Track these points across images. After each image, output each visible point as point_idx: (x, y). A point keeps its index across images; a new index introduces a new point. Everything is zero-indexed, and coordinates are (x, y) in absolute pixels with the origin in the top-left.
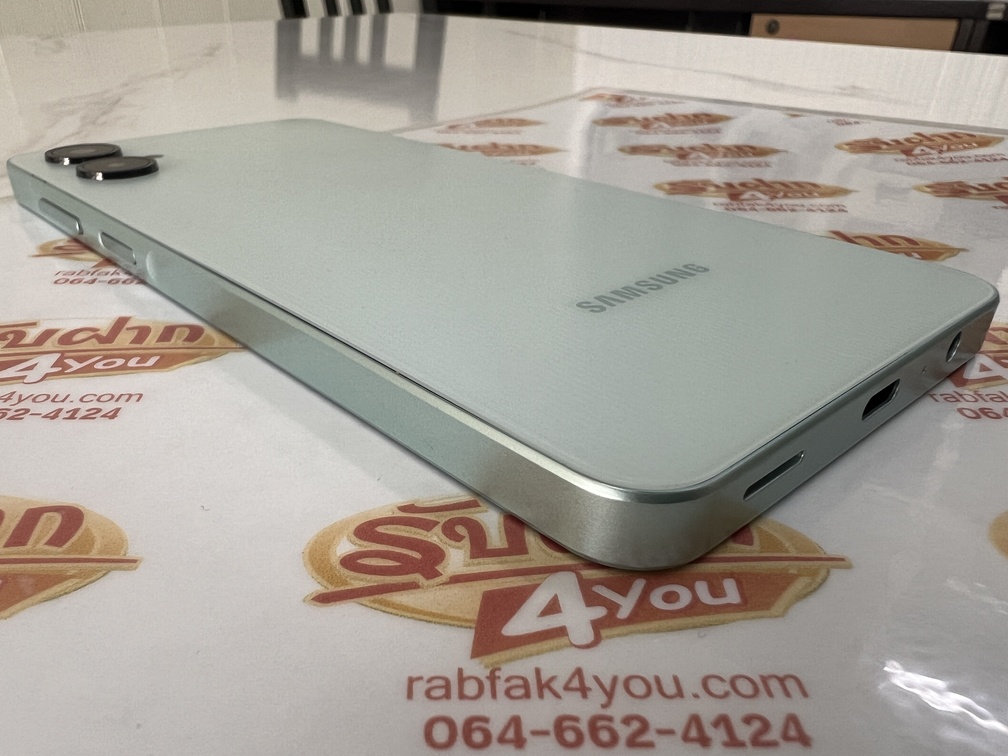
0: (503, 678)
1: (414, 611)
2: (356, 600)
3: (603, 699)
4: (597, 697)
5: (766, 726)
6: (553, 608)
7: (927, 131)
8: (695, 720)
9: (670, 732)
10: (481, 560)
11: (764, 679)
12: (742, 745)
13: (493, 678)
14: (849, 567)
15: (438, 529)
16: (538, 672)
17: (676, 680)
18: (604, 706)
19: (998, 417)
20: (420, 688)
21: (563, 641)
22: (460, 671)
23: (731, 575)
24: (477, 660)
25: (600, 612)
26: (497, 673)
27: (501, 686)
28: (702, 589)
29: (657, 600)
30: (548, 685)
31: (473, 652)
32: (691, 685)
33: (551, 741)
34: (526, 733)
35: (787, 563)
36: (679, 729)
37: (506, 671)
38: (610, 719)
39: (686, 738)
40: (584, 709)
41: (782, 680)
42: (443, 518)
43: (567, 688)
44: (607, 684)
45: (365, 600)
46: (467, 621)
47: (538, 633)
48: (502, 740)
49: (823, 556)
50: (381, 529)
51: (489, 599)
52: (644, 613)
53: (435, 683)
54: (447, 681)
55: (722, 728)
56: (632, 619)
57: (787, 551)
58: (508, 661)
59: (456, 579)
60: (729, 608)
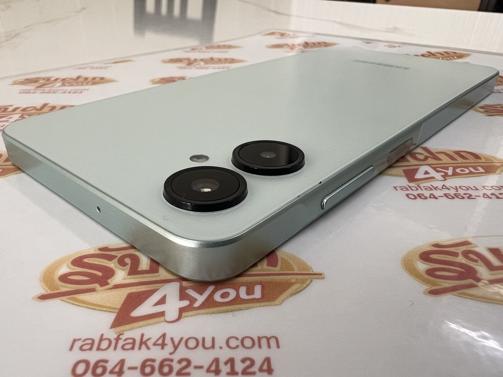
0: (123, 339)
1: (89, 303)
2: (61, 298)
3: (172, 350)
4: (169, 348)
5: (253, 362)
6: (162, 301)
7: (433, 50)
8: (217, 361)
9: (201, 367)
11: (259, 339)
12: (237, 374)
13: (118, 339)
14: (323, 278)
15: (115, 260)
16: (142, 335)
17: (213, 339)
18: (171, 354)
19: (426, 198)
20: (78, 344)
21: (162, 319)
22: (102, 335)
23: (260, 283)
24: (113, 329)
25: (185, 303)
26: (121, 337)
27: (121, 343)
28: (243, 291)
29: (217, 297)
30: (145, 343)
31: (112, 325)
32: (220, 342)
33: (137, 373)
34: (125, 368)
35: (290, 277)
36: (206, 367)
37: (128, 334)
38: (172, 360)
39: (208, 370)
40: (158, 354)
41: (268, 339)
42: (119, 254)
43: (155, 344)
45: (64, 298)
46: (115, 309)
47: (150, 314)
48: (112, 372)
49: (313, 273)
50: (86, 260)
51: (130, 297)
53: (86, 342)
54: (93, 341)
55: (229, 365)
56: (203, 306)
57: (294, 270)
58: (128, 330)
59: (116, 287)
60: (254, 300)
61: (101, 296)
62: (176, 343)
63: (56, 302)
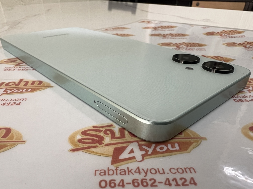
0: (119, 170)
1: (96, 153)
3: (145, 175)
4: (143, 174)
5: (186, 180)
6: (132, 151)
7: (226, 30)
8: (168, 179)
9: (162, 183)
10: (114, 140)
11: (185, 169)
12: (179, 185)
13: (116, 170)
14: (207, 140)
15: (103, 132)
16: (128, 168)
17: (163, 169)
18: (145, 176)
19: (243, 101)
20: (98, 173)
21: (134, 160)
22: (108, 168)
23: (177, 143)
25: (144, 152)
26: (118, 168)
27: (119, 172)
28: (169, 146)
29: (158, 149)
30: (130, 171)
31: (111, 163)
32: (167, 170)
33: (131, 186)
34: (125, 184)
35: (191, 139)
36: (164, 182)
38: (146, 180)
39: (165, 184)
40: (140, 177)
41: (190, 169)
42: (104, 129)
43: (135, 172)
45: (84, 150)
46: (110, 155)
47: (128, 158)
48: (119, 185)
49: (200, 137)
50: (88, 132)
51: (116, 149)
52: (155, 153)
53: (102, 171)
54: (105, 171)
55: (174, 181)
56: (152, 154)
57: (191, 136)
58: (120, 165)
59: (107, 145)
60: (176, 151)
61: (100, 149)
62: (146, 171)
63: (80, 153)
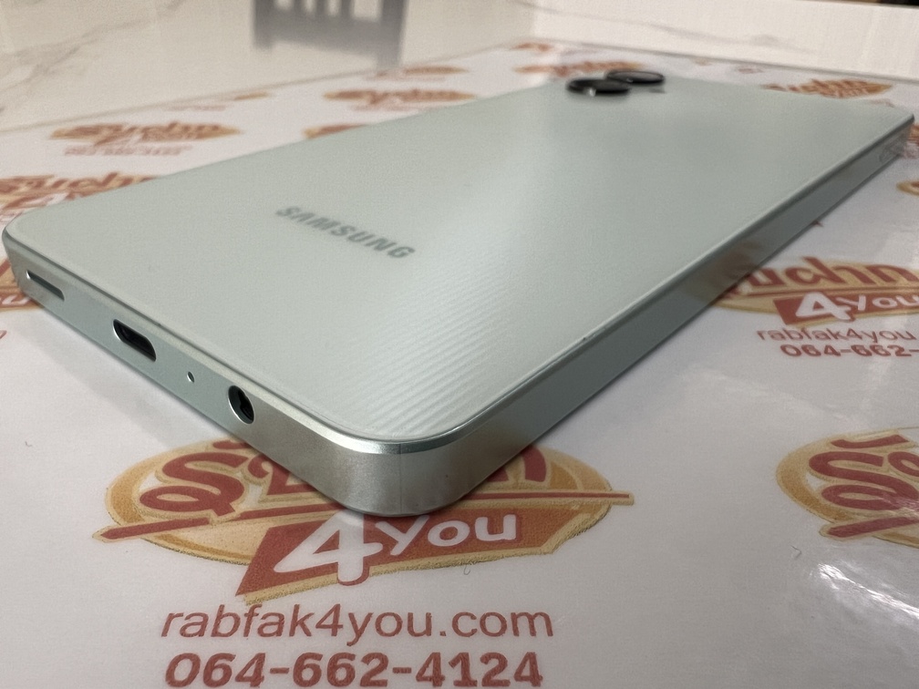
0: (261, 616)
1: (197, 547)
2: (144, 536)
3: (351, 635)
4: (347, 633)
5: (503, 663)
6: (332, 544)
8: (435, 658)
9: (407, 671)
10: (277, 496)
11: (515, 617)
12: (474, 684)
13: (251, 615)
14: (632, 503)
15: (244, 466)
16: (297, 608)
17: (428, 617)
18: (350, 644)
19: (818, 354)
20: (177, 624)
21: (332, 577)
22: (222, 607)
23: (513, 511)
24: (242, 596)
25: (376, 548)
27: (257, 622)
28: (481, 526)
29: (434, 537)
30: (302, 623)
31: (239, 589)
32: (442, 622)
33: (288, 680)
34: (266, 672)
35: (570, 500)
36: (416, 671)
37: (269, 607)
38: (352, 657)
39: (420, 677)
40: (326, 645)
41: (531, 619)
42: (252, 454)
43: (319, 626)
44: (360, 621)
45: (151, 536)
46: (244, 557)
47: (310, 569)
48: (240, 678)
49: (611, 492)
50: (190, 466)
51: (272, 533)
53: (194, 619)
54: (205, 617)
55: (459, 666)
56: (407, 554)
57: (575, 487)
58: (270, 598)
59: (247, 516)
60: (503, 544)
61: (219, 532)
62: (359, 624)
63: (135, 545)
